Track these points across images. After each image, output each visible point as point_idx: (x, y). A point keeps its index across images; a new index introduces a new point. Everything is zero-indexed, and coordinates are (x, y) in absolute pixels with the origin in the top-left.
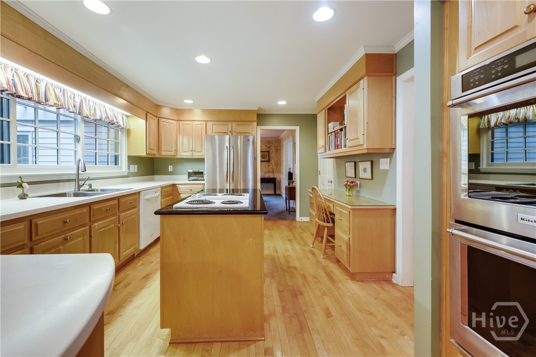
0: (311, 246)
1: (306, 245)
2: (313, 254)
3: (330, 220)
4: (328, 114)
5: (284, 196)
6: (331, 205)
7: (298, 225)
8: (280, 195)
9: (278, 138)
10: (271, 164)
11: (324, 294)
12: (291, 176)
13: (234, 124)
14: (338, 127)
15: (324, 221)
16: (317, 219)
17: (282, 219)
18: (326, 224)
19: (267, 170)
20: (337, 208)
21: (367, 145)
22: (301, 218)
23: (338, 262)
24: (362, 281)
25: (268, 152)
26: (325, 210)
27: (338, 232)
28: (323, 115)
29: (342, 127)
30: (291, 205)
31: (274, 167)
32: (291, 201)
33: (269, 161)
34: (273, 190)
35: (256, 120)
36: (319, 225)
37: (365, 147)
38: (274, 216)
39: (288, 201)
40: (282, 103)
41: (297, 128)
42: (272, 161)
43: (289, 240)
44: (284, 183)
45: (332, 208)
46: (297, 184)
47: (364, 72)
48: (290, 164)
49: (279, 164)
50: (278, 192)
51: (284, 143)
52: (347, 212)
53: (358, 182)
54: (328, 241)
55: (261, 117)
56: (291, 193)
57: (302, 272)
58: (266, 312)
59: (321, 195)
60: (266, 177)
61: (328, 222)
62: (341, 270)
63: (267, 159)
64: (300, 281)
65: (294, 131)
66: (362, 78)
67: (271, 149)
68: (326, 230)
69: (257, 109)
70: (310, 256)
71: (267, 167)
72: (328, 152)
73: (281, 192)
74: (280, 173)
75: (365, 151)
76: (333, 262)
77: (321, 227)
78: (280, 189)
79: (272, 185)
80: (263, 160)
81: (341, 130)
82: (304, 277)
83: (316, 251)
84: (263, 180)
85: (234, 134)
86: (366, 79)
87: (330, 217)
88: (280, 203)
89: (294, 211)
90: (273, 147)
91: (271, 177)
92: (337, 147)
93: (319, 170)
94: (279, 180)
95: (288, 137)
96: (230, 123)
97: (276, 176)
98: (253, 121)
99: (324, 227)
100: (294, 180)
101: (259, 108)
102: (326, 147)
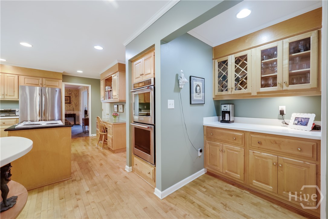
0: (97, 145)
1: (94, 146)
2: (98, 148)
3: (106, 131)
4: (106, 82)
5: (81, 125)
6: (106, 124)
7: (90, 138)
8: (79, 125)
9: (77, 88)
10: (72, 105)
11: (101, 160)
12: (86, 112)
13: (44, 79)
14: (109, 89)
15: (103, 132)
16: (99, 132)
17: (80, 137)
18: (104, 133)
19: (69, 109)
20: (108, 125)
21: (119, 99)
22: (92, 135)
23: (109, 149)
24: (118, 153)
25: (70, 97)
26: (103, 127)
27: (108, 135)
28: (103, 82)
29: (111, 89)
30: (86, 129)
31: (74, 107)
32: (86, 127)
33: (70, 103)
34: (74, 122)
35: (62, 79)
36: (101, 134)
37: (118, 99)
38: (75, 136)
39: (84, 126)
40: (80, 72)
41: (90, 86)
42: (73, 103)
43: (84, 145)
44: (82, 116)
45: (106, 126)
46: (90, 117)
47: (117, 70)
48: (86, 105)
49: (77, 105)
50: (77, 123)
51: (82, 92)
52: (111, 126)
53: (119, 114)
54: (105, 141)
55: (65, 77)
56: (86, 122)
57: (91, 156)
58: (72, 171)
59: (101, 120)
60: (68, 113)
61: (104, 132)
62: (110, 151)
63: (68, 102)
64: (90, 159)
65: (87, 88)
66: (117, 72)
67: (72, 95)
68: (104, 136)
69: (62, 72)
70: (96, 150)
71: (69, 107)
72: (105, 100)
73: (79, 122)
74: (79, 110)
75: (119, 101)
76: (107, 149)
77: (102, 135)
78: (78, 120)
79: (73, 119)
80: (66, 102)
81: (111, 91)
82: (92, 157)
83: (99, 147)
84: (67, 116)
85: (44, 86)
86: (118, 72)
87: (105, 130)
88: (79, 129)
89: (88, 132)
90: (73, 94)
91: (72, 113)
92: (109, 98)
93: (102, 108)
94: (78, 115)
95: (84, 89)
96: (41, 79)
97: (75, 112)
98: (60, 79)
99: (103, 135)
100: (88, 114)
101: (64, 72)
102: (105, 98)
